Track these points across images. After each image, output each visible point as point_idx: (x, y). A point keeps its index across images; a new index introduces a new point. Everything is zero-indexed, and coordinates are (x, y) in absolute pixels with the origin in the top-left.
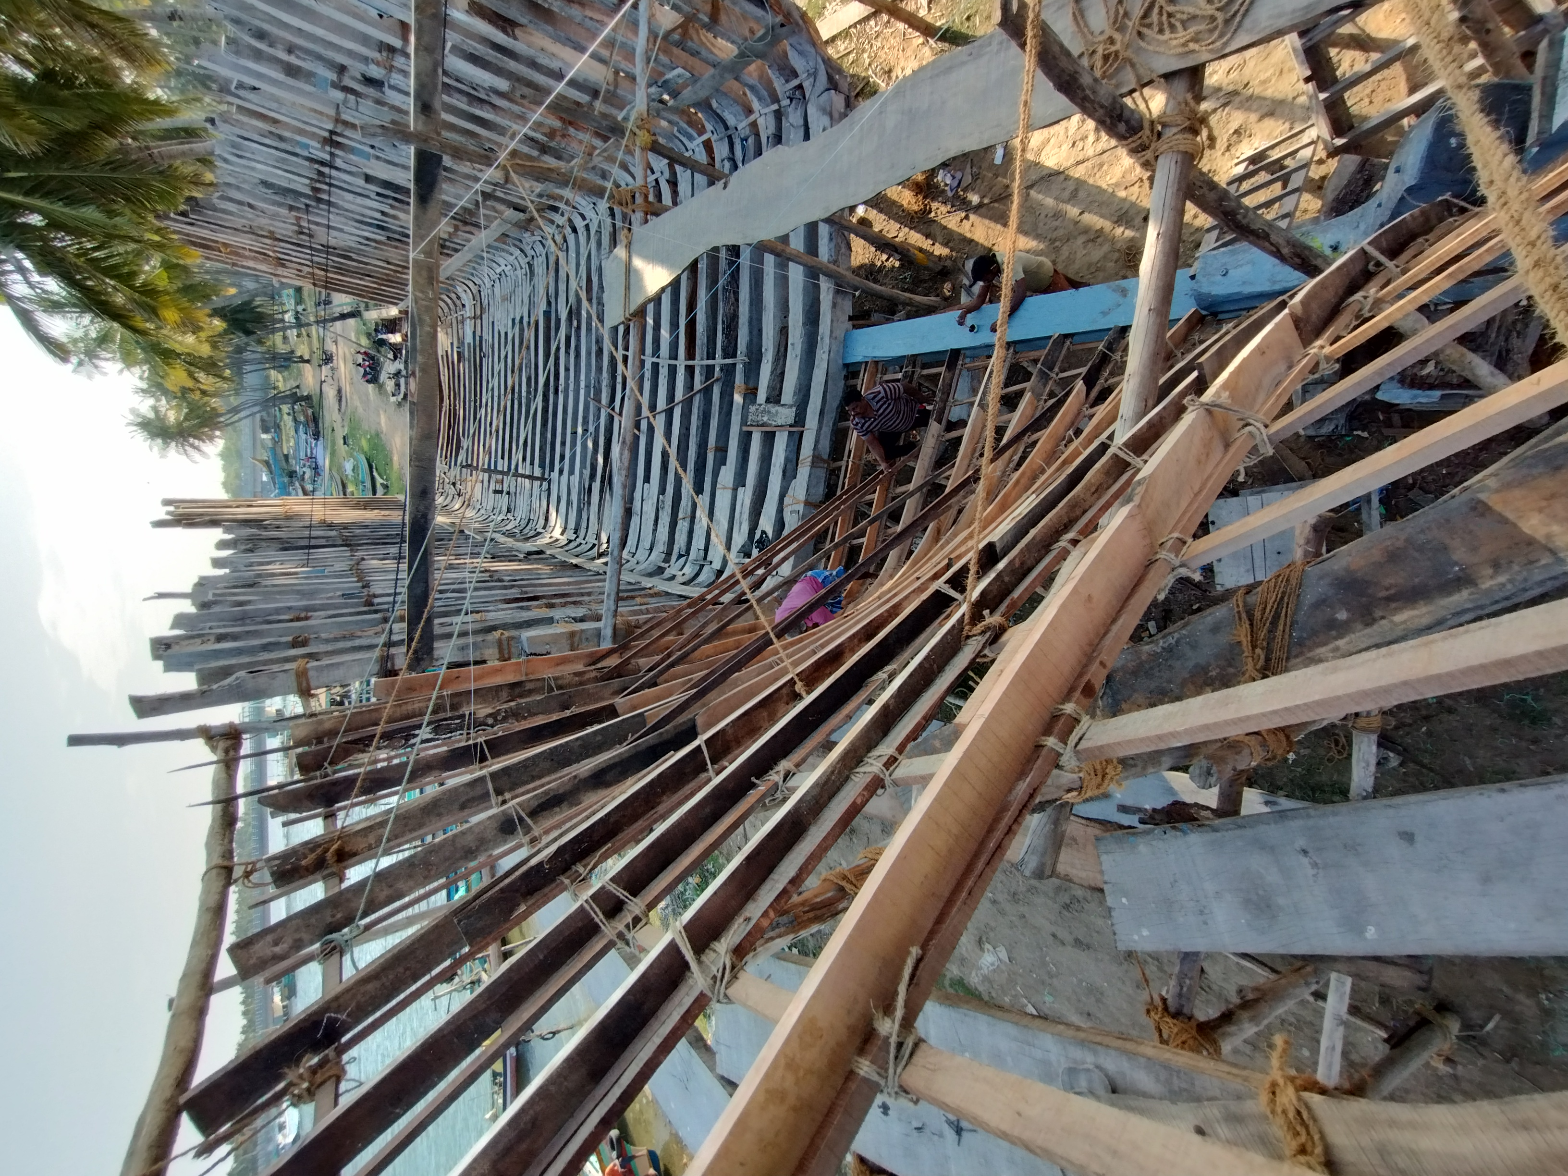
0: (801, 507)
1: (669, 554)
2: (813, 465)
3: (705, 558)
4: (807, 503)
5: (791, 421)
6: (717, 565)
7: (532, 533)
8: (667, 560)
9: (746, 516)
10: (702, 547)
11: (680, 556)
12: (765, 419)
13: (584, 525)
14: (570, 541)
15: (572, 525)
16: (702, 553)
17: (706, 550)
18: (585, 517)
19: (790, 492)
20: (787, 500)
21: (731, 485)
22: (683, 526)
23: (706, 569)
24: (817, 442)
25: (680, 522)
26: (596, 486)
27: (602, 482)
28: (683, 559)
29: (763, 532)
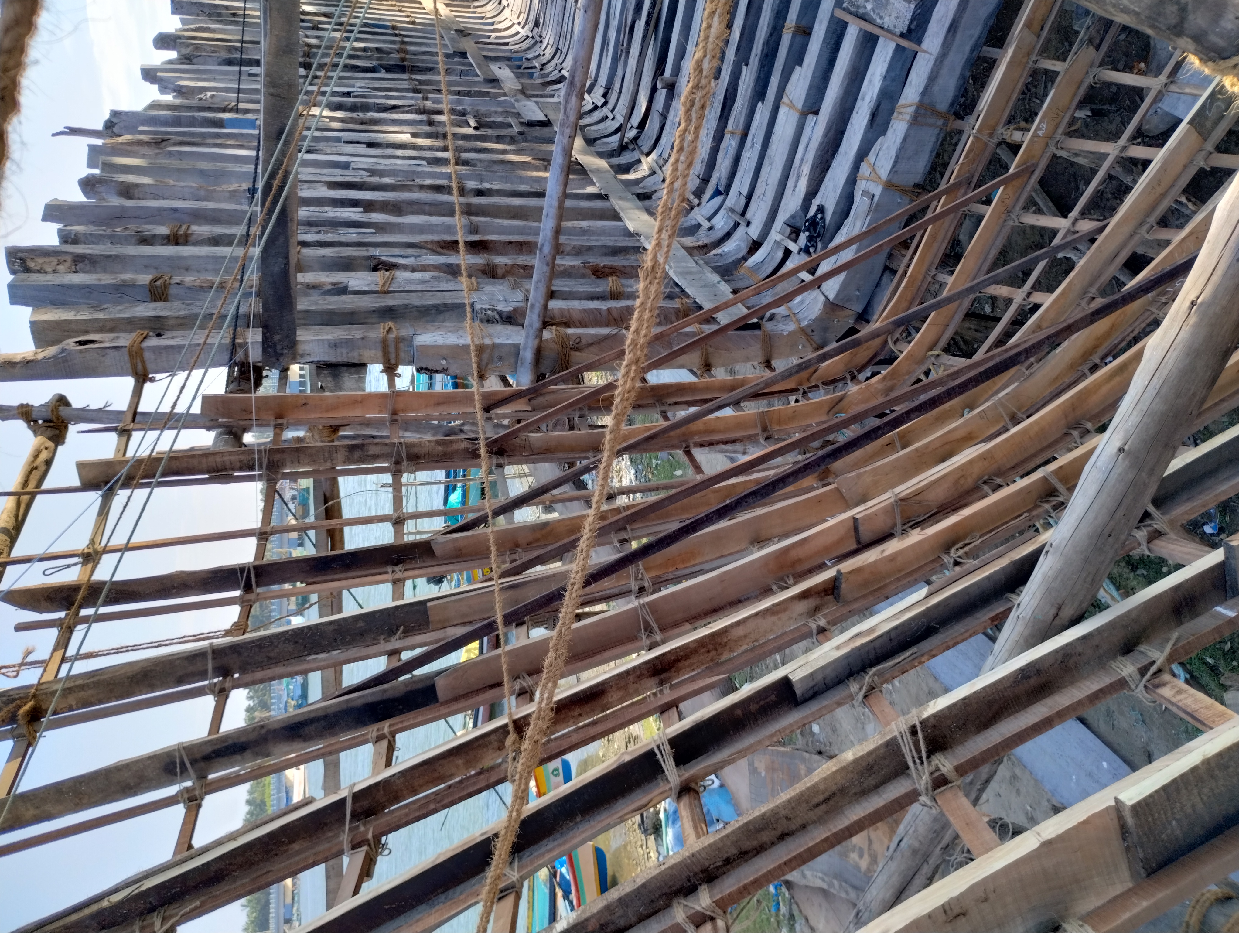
0: (877, 190)
1: (705, 181)
2: (916, 121)
3: (743, 214)
4: (890, 186)
5: (902, 26)
6: (754, 232)
7: (555, 75)
8: (699, 193)
9: (806, 170)
10: (745, 192)
11: (717, 193)
12: (869, 6)
13: (617, 85)
14: (596, 108)
15: (603, 80)
16: (743, 201)
17: (749, 198)
18: (619, 73)
19: (871, 157)
20: (865, 169)
21: (800, 105)
22: (730, 143)
23: (741, 231)
24: (932, 78)
25: (727, 136)
26: (640, 25)
27: (648, 23)
28: (719, 199)
29: (821, 209)
